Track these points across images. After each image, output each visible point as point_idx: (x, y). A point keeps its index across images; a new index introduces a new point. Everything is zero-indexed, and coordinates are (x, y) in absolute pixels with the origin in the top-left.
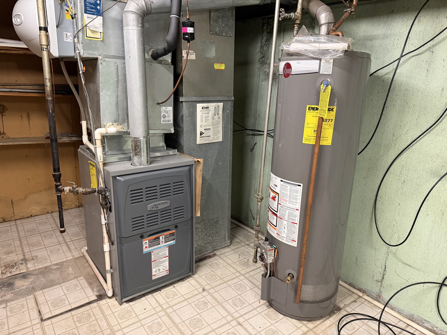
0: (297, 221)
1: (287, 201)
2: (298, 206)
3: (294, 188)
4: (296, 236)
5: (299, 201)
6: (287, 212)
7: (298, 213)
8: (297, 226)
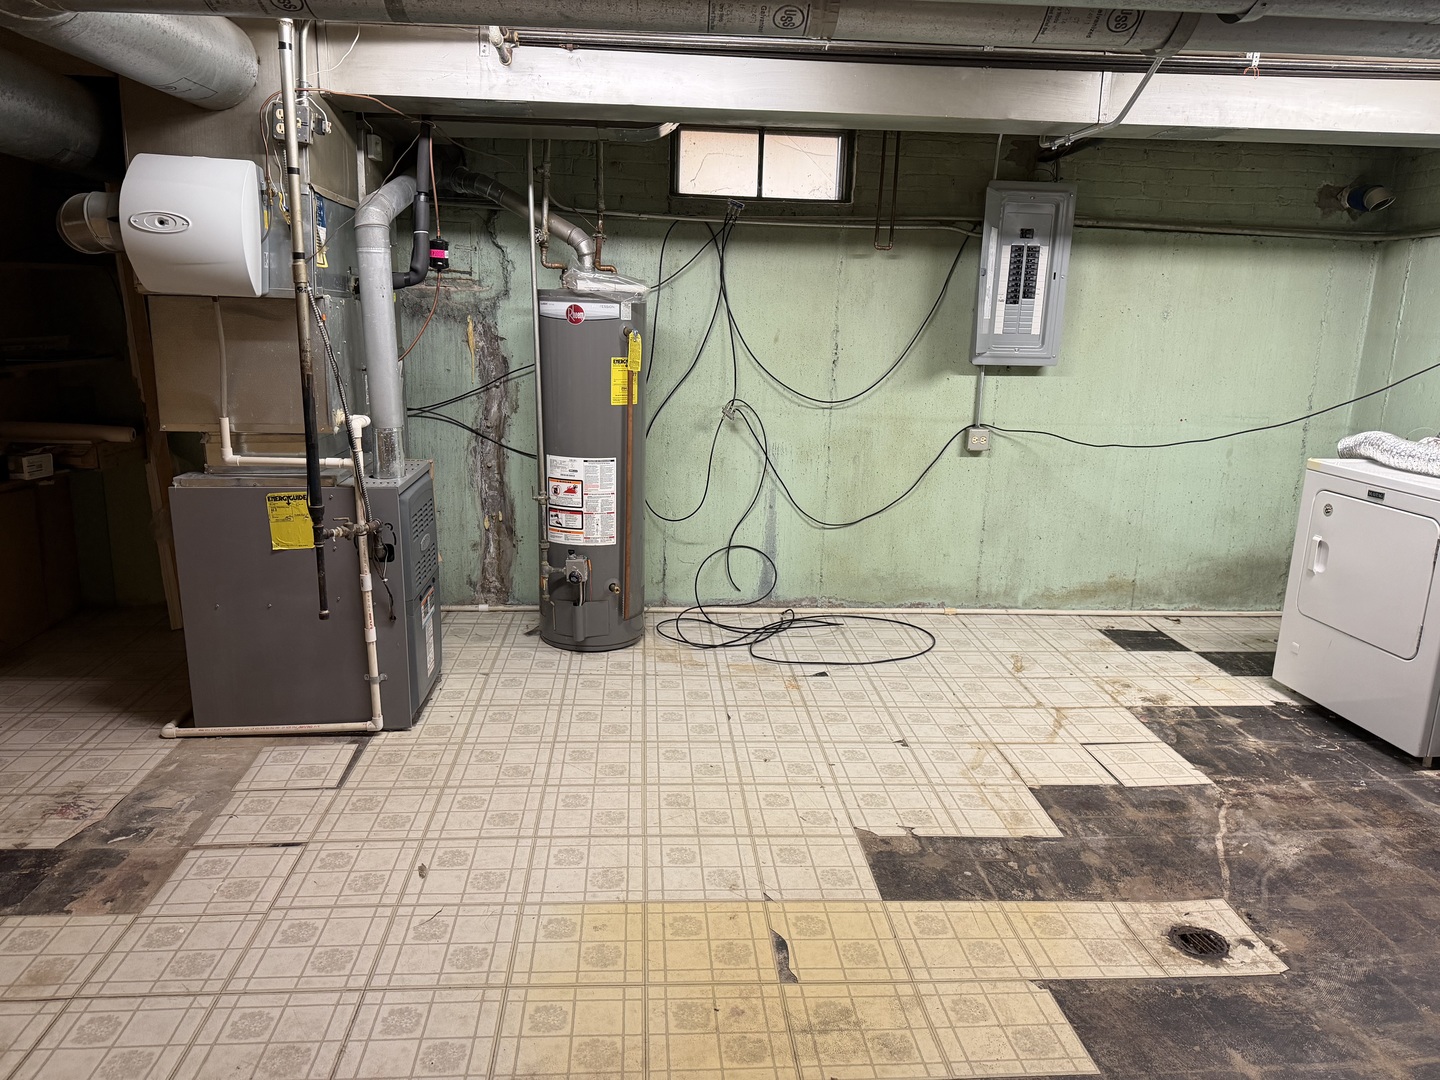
0: (614, 510)
1: (597, 486)
2: (614, 489)
3: (605, 465)
4: (613, 531)
5: (614, 481)
6: (600, 501)
7: (614, 498)
8: (614, 516)
